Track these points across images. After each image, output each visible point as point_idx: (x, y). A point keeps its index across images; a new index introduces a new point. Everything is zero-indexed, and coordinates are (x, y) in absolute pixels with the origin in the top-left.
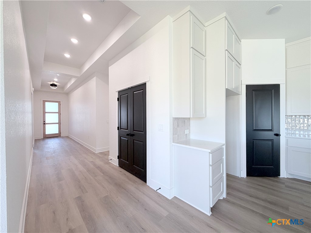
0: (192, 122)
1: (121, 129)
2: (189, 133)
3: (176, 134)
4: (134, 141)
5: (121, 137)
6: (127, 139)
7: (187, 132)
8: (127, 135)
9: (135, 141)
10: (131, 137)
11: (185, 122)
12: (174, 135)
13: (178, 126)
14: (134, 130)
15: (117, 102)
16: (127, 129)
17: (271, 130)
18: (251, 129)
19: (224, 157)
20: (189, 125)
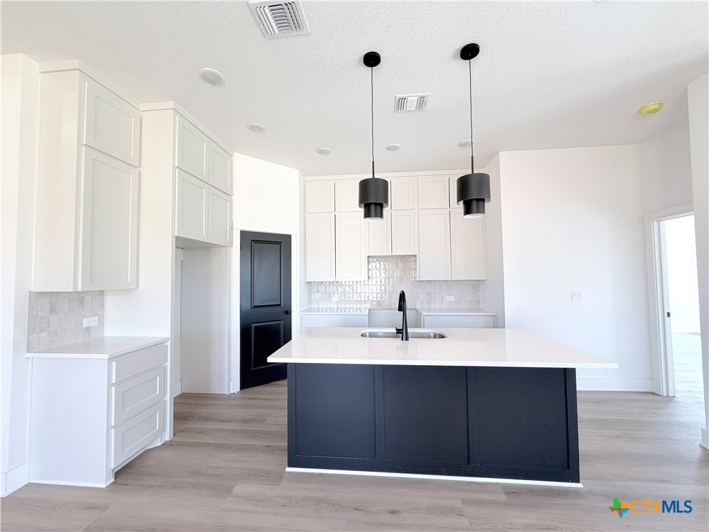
0: (109, 301)
2: (101, 323)
3: (41, 331)
7: (89, 323)
11: (81, 300)
13: (53, 311)
17: (280, 305)
18: (248, 306)
19: (168, 364)
20: (102, 306)
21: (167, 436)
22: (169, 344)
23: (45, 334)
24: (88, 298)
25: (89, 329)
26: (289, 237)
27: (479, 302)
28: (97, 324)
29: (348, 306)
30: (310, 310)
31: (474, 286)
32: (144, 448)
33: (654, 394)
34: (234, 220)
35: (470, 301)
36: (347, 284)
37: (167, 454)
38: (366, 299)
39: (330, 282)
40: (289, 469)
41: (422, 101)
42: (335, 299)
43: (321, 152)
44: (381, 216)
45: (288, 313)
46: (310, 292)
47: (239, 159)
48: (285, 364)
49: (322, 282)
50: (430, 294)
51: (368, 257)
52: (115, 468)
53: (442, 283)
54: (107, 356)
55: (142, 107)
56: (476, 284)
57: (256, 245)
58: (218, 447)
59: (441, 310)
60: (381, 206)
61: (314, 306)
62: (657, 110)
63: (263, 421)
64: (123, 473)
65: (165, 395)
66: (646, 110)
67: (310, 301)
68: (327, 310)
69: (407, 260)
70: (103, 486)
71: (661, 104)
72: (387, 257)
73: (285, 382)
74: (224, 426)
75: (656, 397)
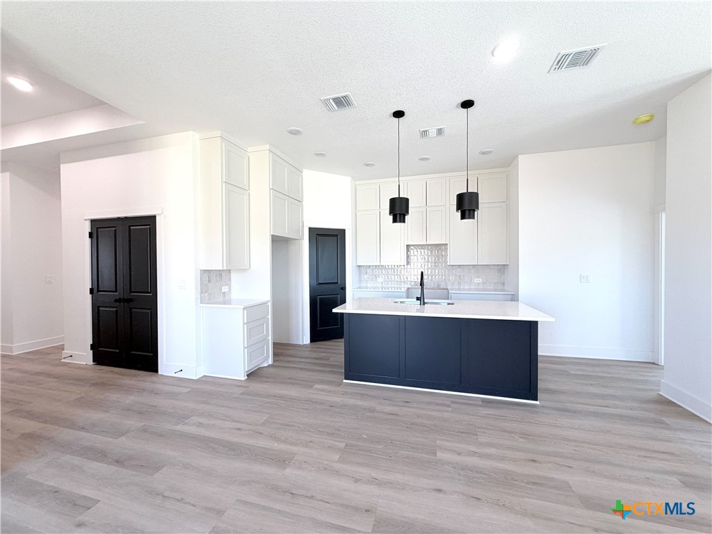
0: (233, 275)
1: (98, 291)
2: (230, 290)
3: (206, 292)
4: (131, 311)
5: (98, 307)
6: (115, 309)
7: (225, 289)
8: (116, 301)
9: (133, 310)
10: (125, 303)
11: (221, 275)
12: (202, 293)
13: (209, 281)
14: (131, 292)
15: (88, 240)
16: (116, 291)
17: (337, 283)
18: (315, 283)
19: (270, 317)
20: (230, 280)
21: (270, 362)
22: (269, 304)
23: (207, 294)
24: (223, 274)
25: (224, 293)
26: (344, 231)
27: (504, 284)
28: (228, 290)
29: (390, 286)
30: (360, 288)
31: (500, 270)
32: (258, 365)
33: (654, 363)
34: (304, 219)
35: (496, 283)
36: (390, 267)
37: (272, 370)
38: (406, 280)
39: (376, 266)
40: (345, 381)
41: (440, 132)
42: (380, 280)
43: (367, 165)
44: (404, 222)
45: (344, 289)
46: (360, 274)
47: (307, 173)
48: (342, 314)
49: (370, 266)
50: (460, 277)
51: (407, 246)
52: (248, 371)
53: (471, 267)
54: (243, 307)
55: (250, 149)
56: (502, 268)
57: (319, 238)
58: (301, 369)
59: (470, 290)
60: (404, 215)
61: (364, 285)
62: (648, 121)
63: (328, 360)
64: (251, 375)
65: (268, 336)
66: (638, 121)
67: (360, 281)
68: (374, 288)
69: (440, 248)
70: (243, 379)
71: (652, 116)
72: (424, 245)
73: (343, 340)
74: (303, 360)
75: (655, 366)
